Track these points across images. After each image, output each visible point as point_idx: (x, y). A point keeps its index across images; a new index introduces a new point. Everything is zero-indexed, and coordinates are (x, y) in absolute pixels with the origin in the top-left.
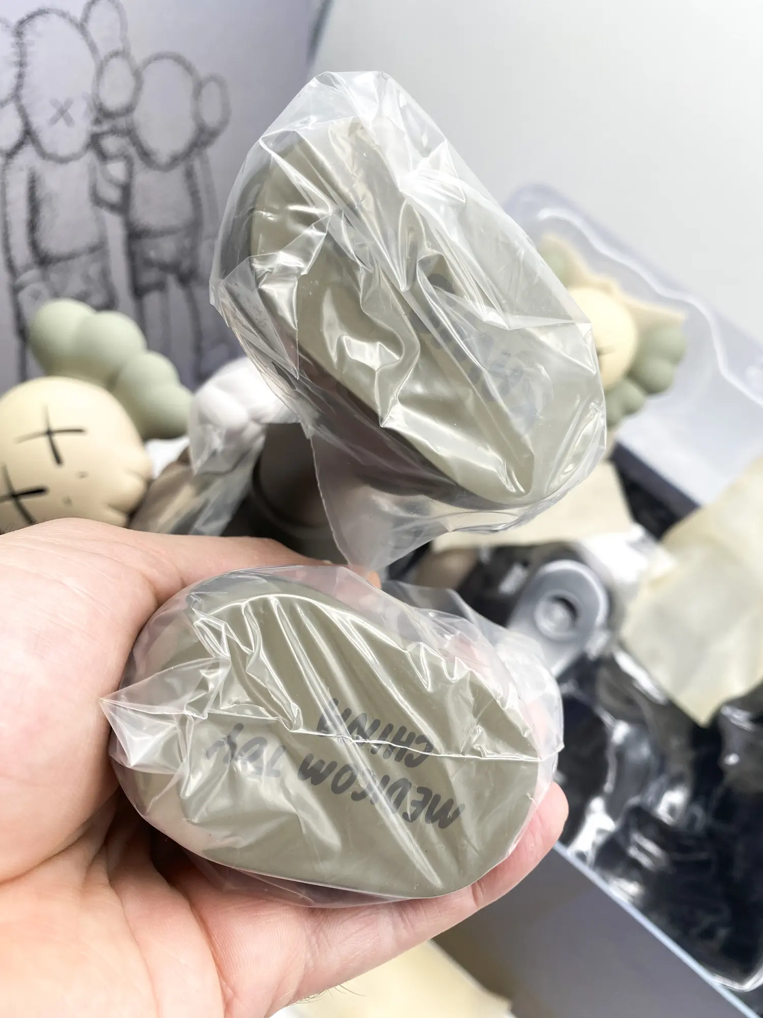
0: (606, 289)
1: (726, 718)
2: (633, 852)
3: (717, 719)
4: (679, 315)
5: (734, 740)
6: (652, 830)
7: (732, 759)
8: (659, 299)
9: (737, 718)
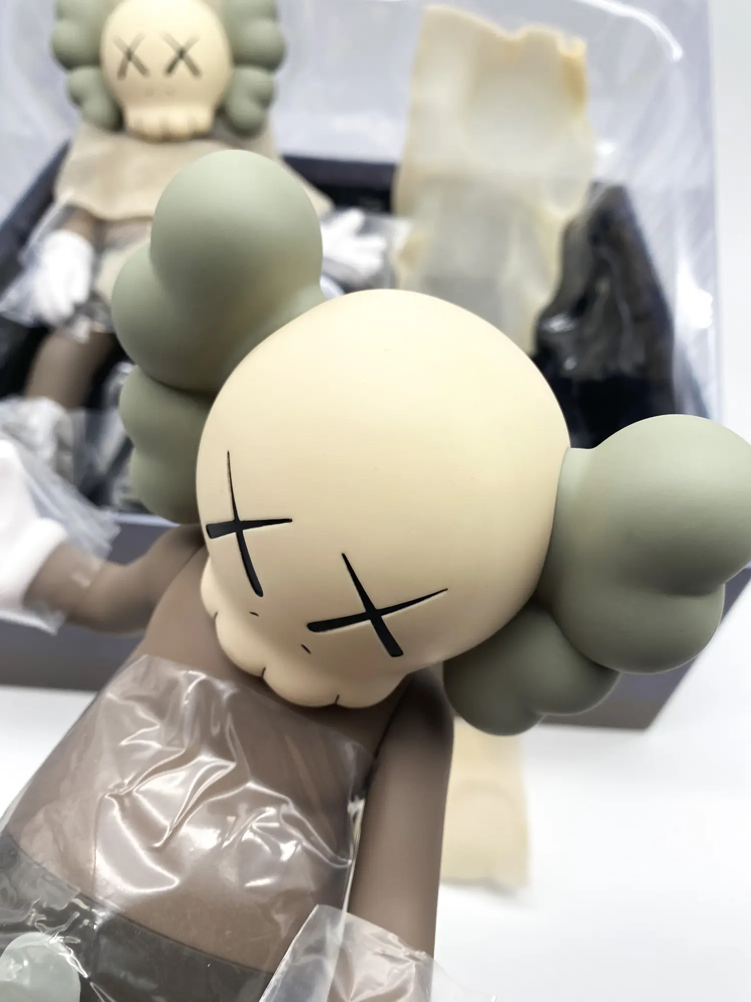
1: (547, 333)
3: (541, 341)
5: (565, 347)
9: (558, 324)
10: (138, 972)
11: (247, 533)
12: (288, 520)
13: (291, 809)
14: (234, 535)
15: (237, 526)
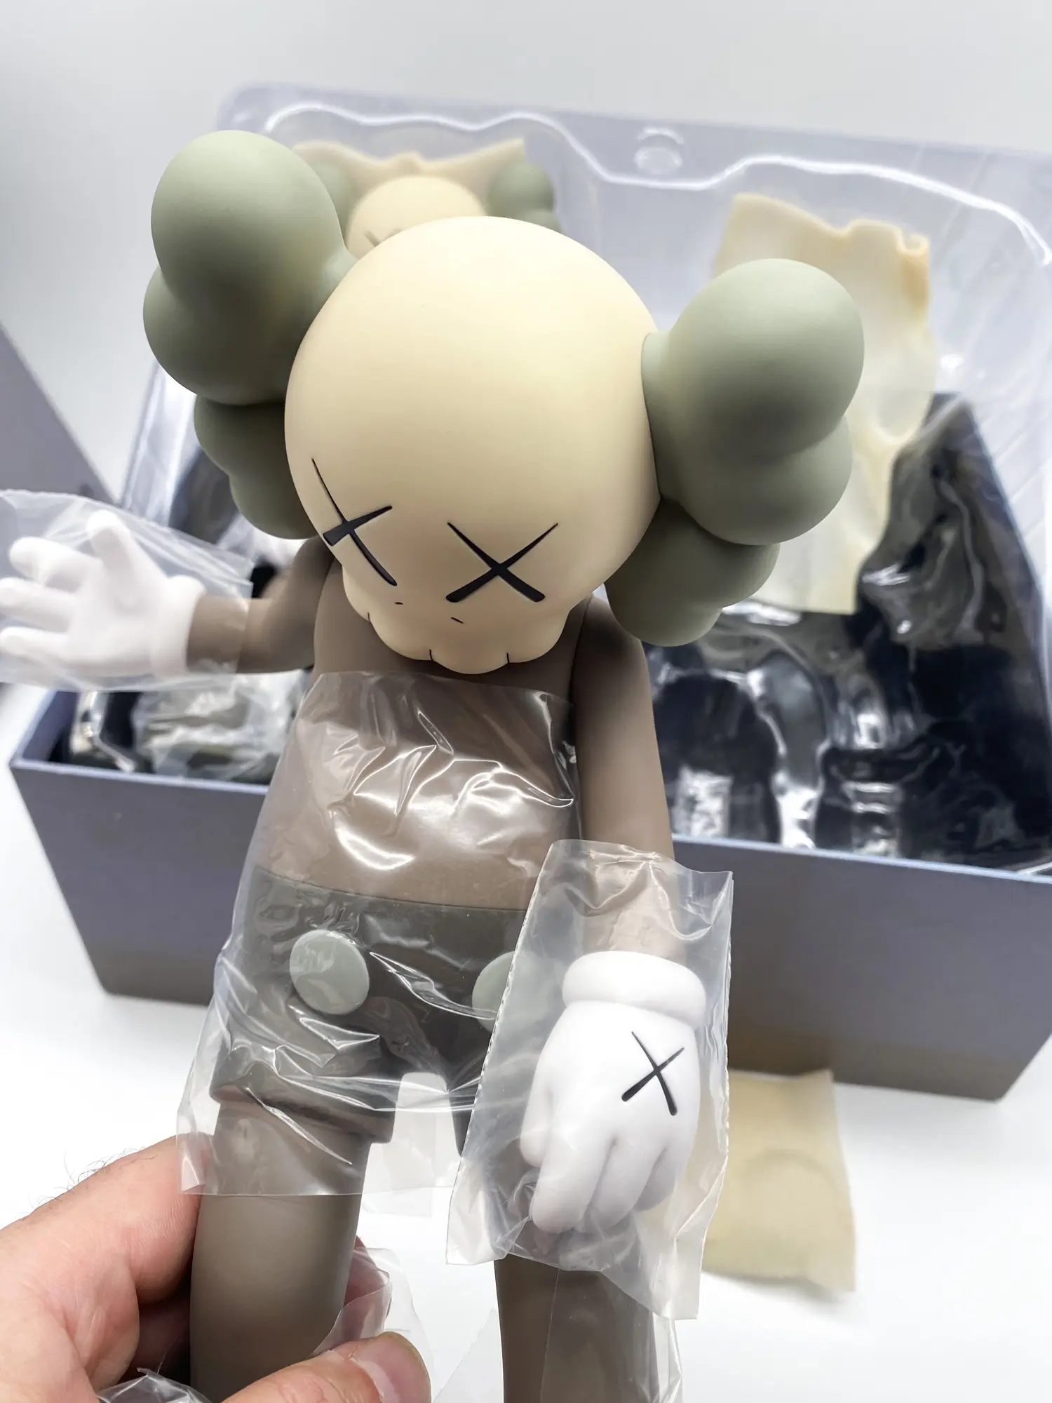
0: (410, 170)
1: (872, 585)
2: (860, 808)
3: (864, 595)
4: (516, 143)
5: (897, 605)
6: (864, 769)
7: (904, 627)
8: (481, 138)
9: (885, 577)
10: (408, 935)
11: (358, 531)
12: (389, 508)
13: (501, 769)
14: (348, 536)
15: (347, 528)
